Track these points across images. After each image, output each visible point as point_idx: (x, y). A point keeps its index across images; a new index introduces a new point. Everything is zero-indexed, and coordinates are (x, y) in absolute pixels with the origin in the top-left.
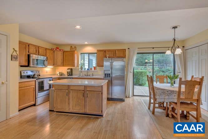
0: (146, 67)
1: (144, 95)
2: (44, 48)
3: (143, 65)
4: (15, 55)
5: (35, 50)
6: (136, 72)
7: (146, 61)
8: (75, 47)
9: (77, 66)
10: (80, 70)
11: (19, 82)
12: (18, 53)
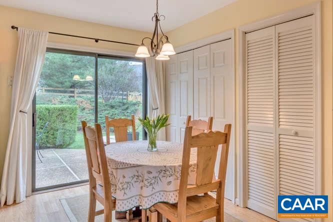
0: (73, 97)
1: (74, 181)
3: (65, 92)
6: (47, 109)
7: (77, 78)
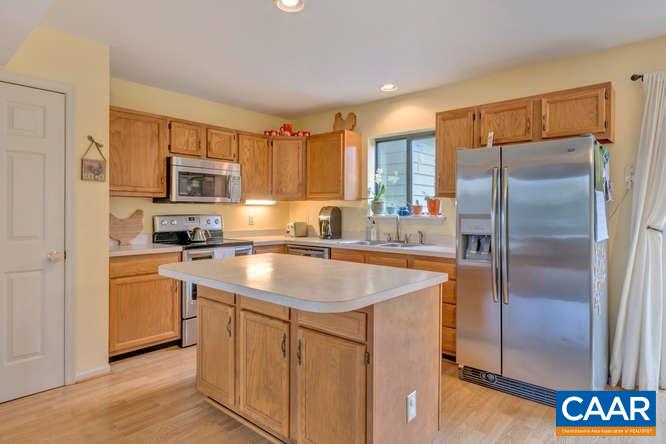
2: (231, 131)
4: (91, 161)
5: (192, 139)
8: (352, 116)
9: (359, 198)
10: (371, 214)
11: (111, 258)
12: (106, 151)
